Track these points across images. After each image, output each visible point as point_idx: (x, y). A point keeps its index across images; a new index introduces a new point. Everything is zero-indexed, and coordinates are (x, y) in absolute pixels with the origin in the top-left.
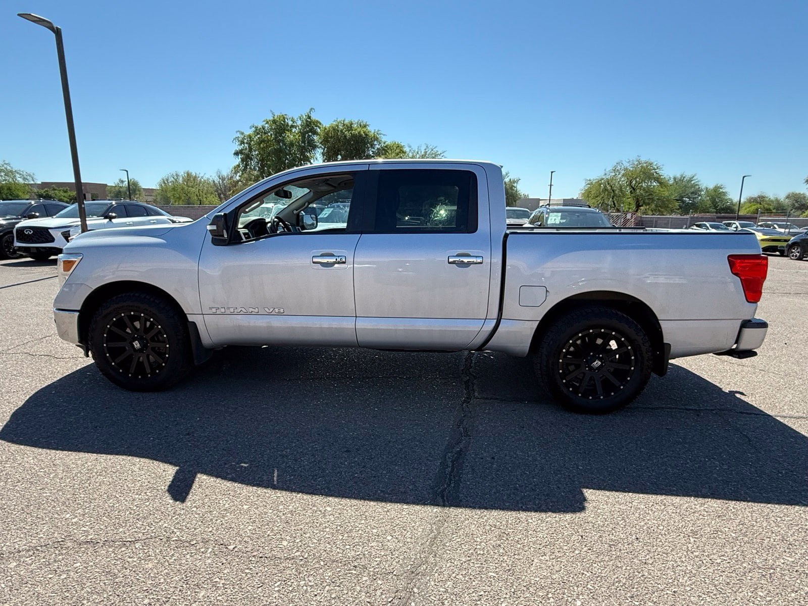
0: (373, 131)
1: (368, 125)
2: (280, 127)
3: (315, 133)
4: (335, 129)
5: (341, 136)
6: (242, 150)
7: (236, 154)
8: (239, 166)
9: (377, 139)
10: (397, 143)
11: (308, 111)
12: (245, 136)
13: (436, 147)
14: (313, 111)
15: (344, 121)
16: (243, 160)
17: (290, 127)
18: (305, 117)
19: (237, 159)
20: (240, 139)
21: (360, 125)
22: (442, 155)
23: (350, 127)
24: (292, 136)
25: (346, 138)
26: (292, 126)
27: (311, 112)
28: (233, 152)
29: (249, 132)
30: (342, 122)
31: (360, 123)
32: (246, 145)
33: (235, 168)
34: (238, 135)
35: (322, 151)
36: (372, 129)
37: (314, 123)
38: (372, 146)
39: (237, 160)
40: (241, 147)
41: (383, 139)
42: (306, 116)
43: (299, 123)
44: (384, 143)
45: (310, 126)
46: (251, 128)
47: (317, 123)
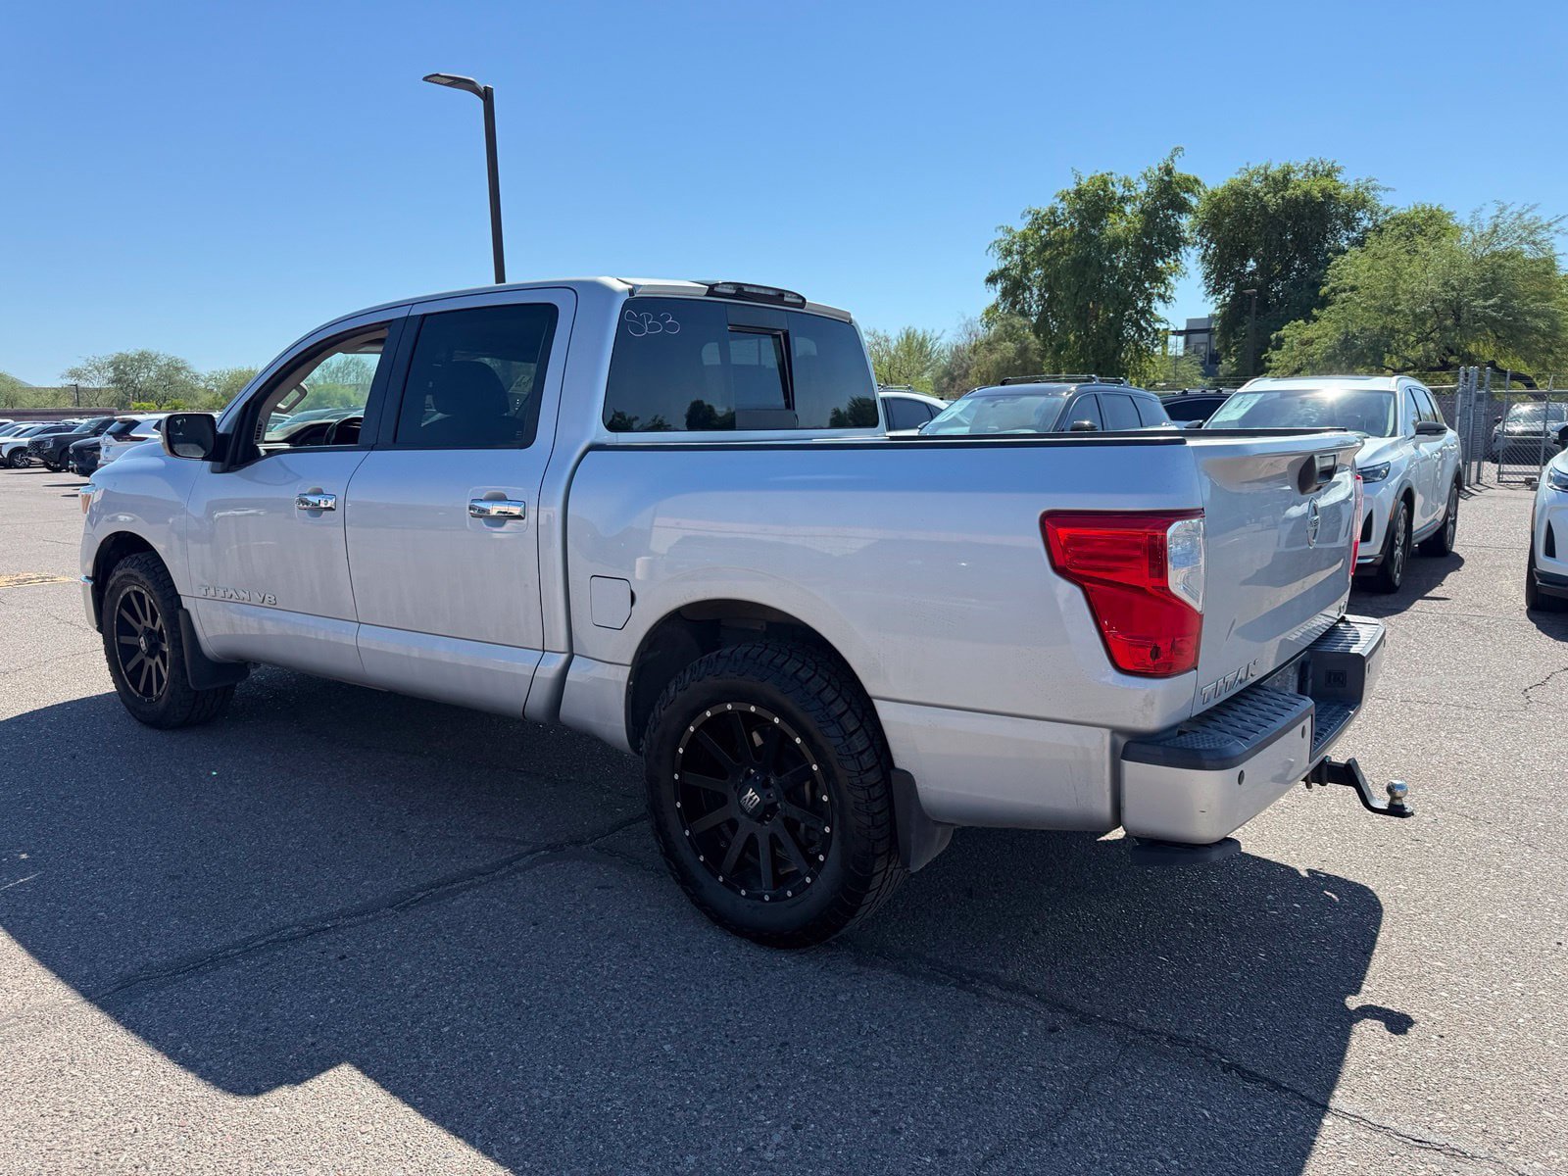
0: (1353, 184)
1: (1338, 171)
2: (1095, 205)
3: (1182, 207)
4: (1238, 193)
5: (1254, 209)
6: (1006, 269)
7: (992, 280)
8: (996, 307)
9: (1363, 204)
10: (1428, 207)
11: (1167, 157)
12: (1014, 237)
13: (1534, 207)
14: (1180, 153)
15: (1266, 169)
16: (1005, 293)
17: (1119, 203)
18: (1157, 173)
19: (992, 291)
20: (1003, 244)
21: (1315, 173)
22: (1555, 227)
23: (1283, 181)
24: (1120, 225)
25: (1267, 212)
26: (1123, 199)
27: (1176, 158)
28: (986, 275)
29: (1021, 226)
30: (1262, 172)
31: (1315, 167)
32: (1016, 257)
33: (987, 312)
34: (1000, 235)
35: (1202, 251)
36: (1349, 180)
37: (1178, 183)
38: (1350, 223)
39: (994, 294)
40: (1002, 264)
41: (1384, 201)
42: (1160, 169)
43: (1143, 188)
44: (1386, 213)
45: (1170, 193)
46: (1023, 216)
47: (1191, 184)
